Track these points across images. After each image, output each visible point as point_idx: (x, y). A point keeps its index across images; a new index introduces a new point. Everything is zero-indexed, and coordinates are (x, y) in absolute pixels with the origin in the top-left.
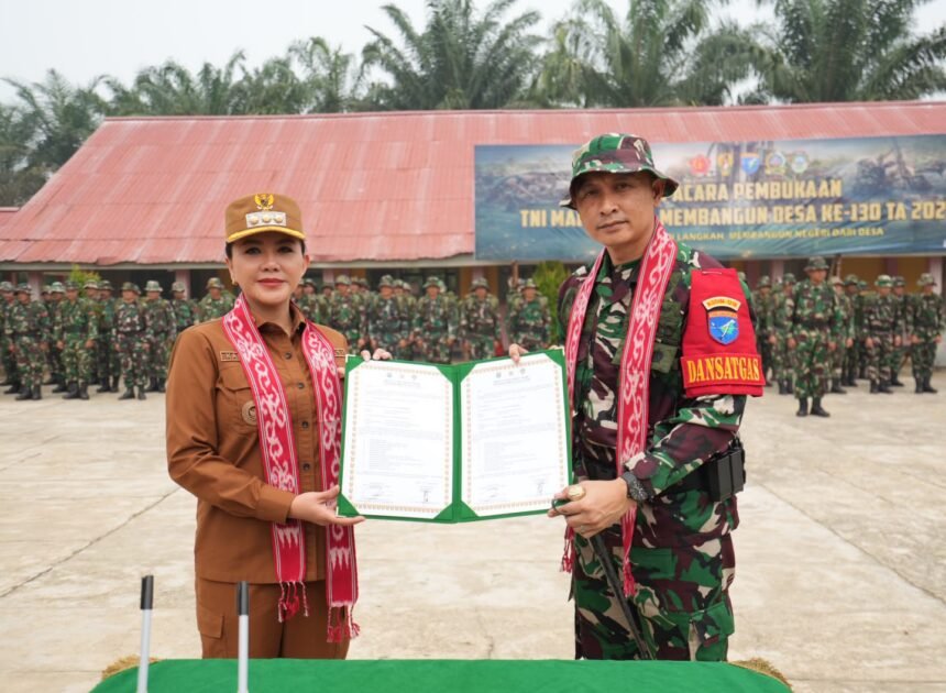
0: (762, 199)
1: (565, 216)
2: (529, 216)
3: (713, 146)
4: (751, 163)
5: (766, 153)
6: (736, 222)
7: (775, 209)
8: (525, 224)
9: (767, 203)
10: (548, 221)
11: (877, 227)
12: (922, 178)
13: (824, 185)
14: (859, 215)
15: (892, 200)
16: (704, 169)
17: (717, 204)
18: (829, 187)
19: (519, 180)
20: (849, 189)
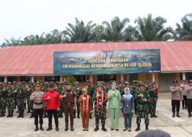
0: (112, 62)
1: (72, 66)
2: (64, 66)
3: (102, 51)
4: (110, 55)
5: (113, 53)
6: (107, 67)
7: (115, 64)
8: (64, 68)
9: (113, 63)
10: (68, 67)
11: (136, 68)
12: (144, 58)
13: (125, 59)
14: (132, 66)
15: (138, 63)
16: (100, 56)
17: (103, 63)
18: (126, 60)
19: (63, 59)
20: (130, 60)
